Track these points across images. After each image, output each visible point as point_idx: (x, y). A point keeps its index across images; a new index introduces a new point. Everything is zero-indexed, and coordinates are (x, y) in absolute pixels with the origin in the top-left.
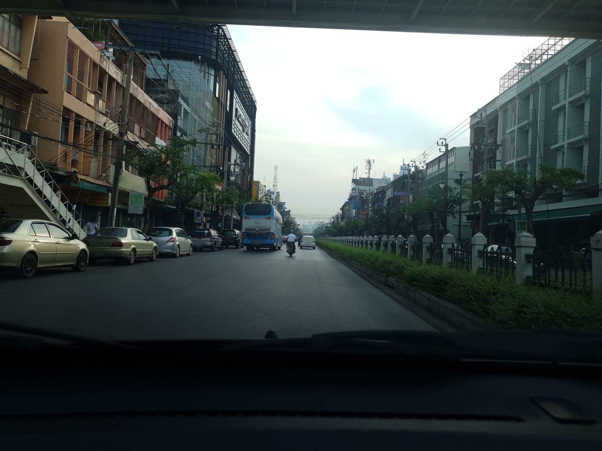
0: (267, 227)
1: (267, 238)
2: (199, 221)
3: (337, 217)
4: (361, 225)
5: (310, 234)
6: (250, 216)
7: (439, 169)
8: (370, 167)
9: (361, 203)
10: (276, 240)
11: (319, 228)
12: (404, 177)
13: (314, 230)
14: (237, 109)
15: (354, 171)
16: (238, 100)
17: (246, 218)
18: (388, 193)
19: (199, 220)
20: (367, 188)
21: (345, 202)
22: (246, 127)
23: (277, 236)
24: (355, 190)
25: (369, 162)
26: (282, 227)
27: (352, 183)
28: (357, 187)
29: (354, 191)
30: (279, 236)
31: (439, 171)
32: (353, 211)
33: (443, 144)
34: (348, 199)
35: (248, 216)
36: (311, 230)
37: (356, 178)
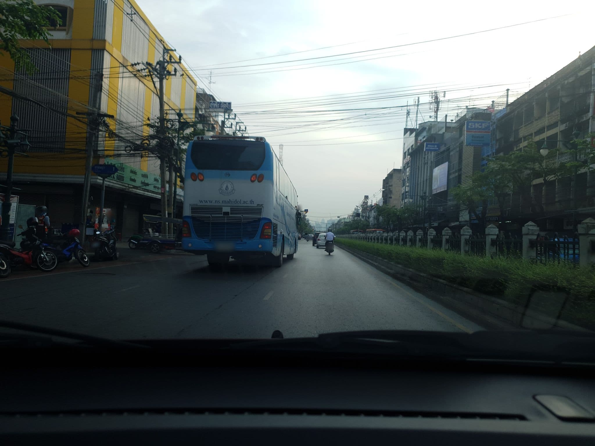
0: (252, 202)
1: (251, 235)
6: (206, 172)
8: (438, 105)
35: (201, 171)
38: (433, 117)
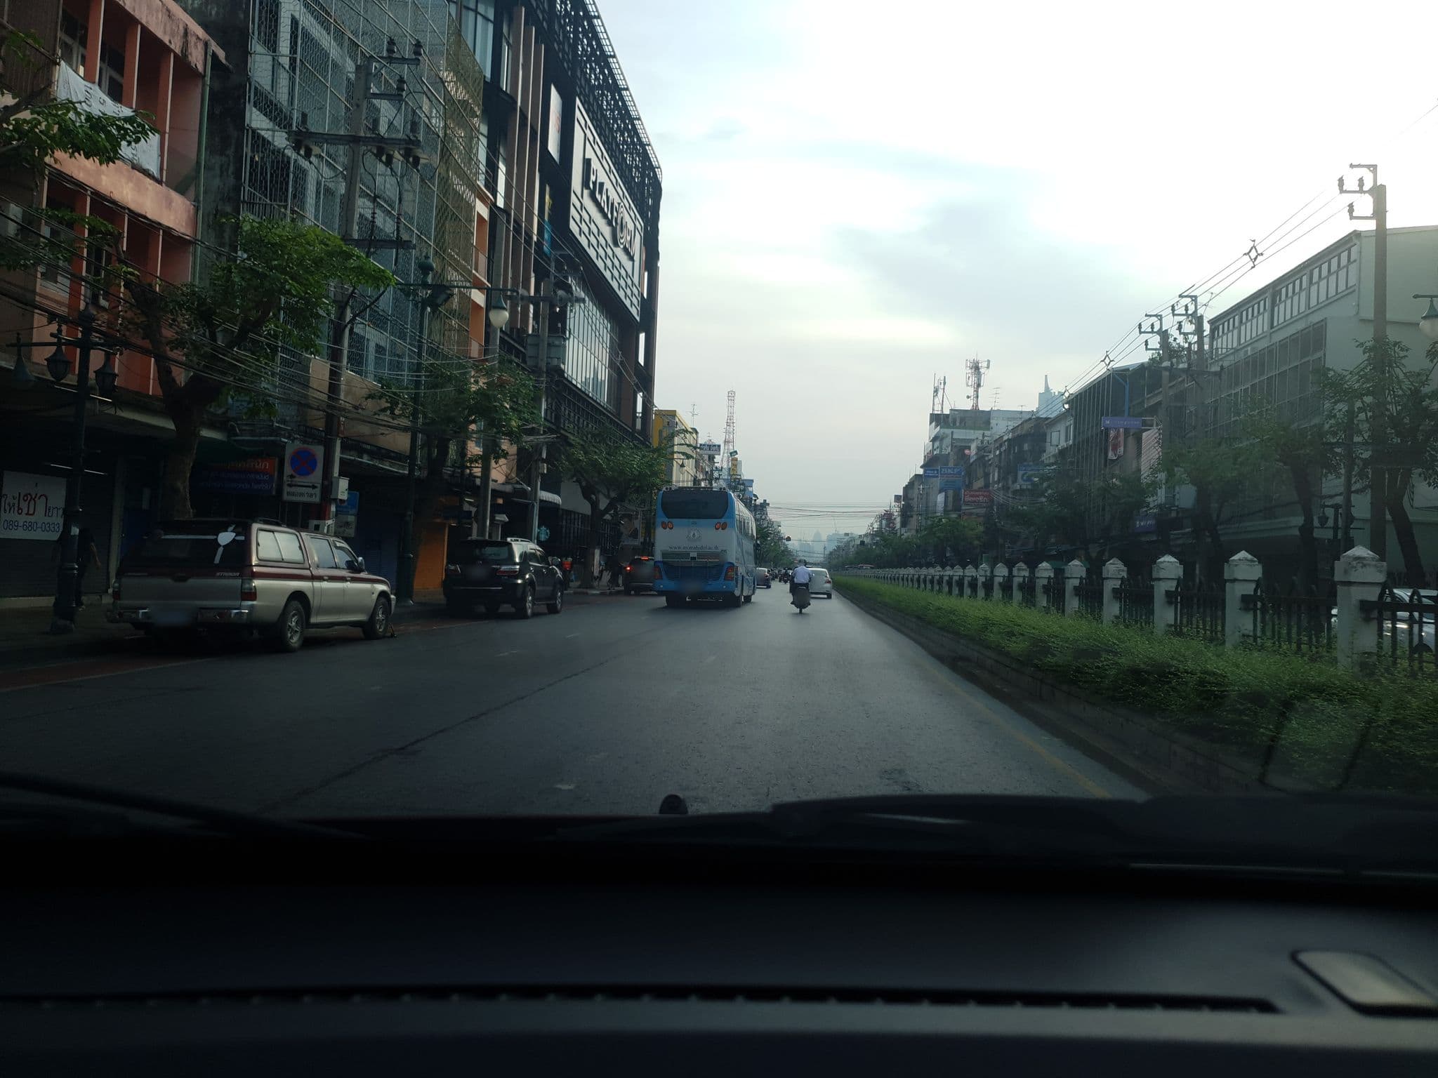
0: (716, 548)
1: (717, 578)
2: (311, 495)
3: (888, 516)
4: (971, 532)
5: (818, 564)
6: (674, 521)
7: (1272, 327)
8: (979, 379)
9: (963, 474)
10: (740, 579)
11: (838, 547)
12: (1119, 375)
13: (827, 552)
14: (587, 163)
15: (936, 391)
16: (592, 133)
17: (664, 526)
18: (1055, 435)
19: (310, 490)
20: (977, 434)
21: (911, 476)
22: (625, 230)
23: (741, 570)
24: (942, 440)
25: (976, 368)
26: (754, 546)
27: (931, 423)
28: (948, 431)
29: (937, 444)
30: (746, 568)
31: (1274, 335)
32: (936, 497)
33: (1366, 188)
34: (921, 467)
35: (670, 520)
36: (819, 553)
37: (942, 410)
38: (972, 398)
